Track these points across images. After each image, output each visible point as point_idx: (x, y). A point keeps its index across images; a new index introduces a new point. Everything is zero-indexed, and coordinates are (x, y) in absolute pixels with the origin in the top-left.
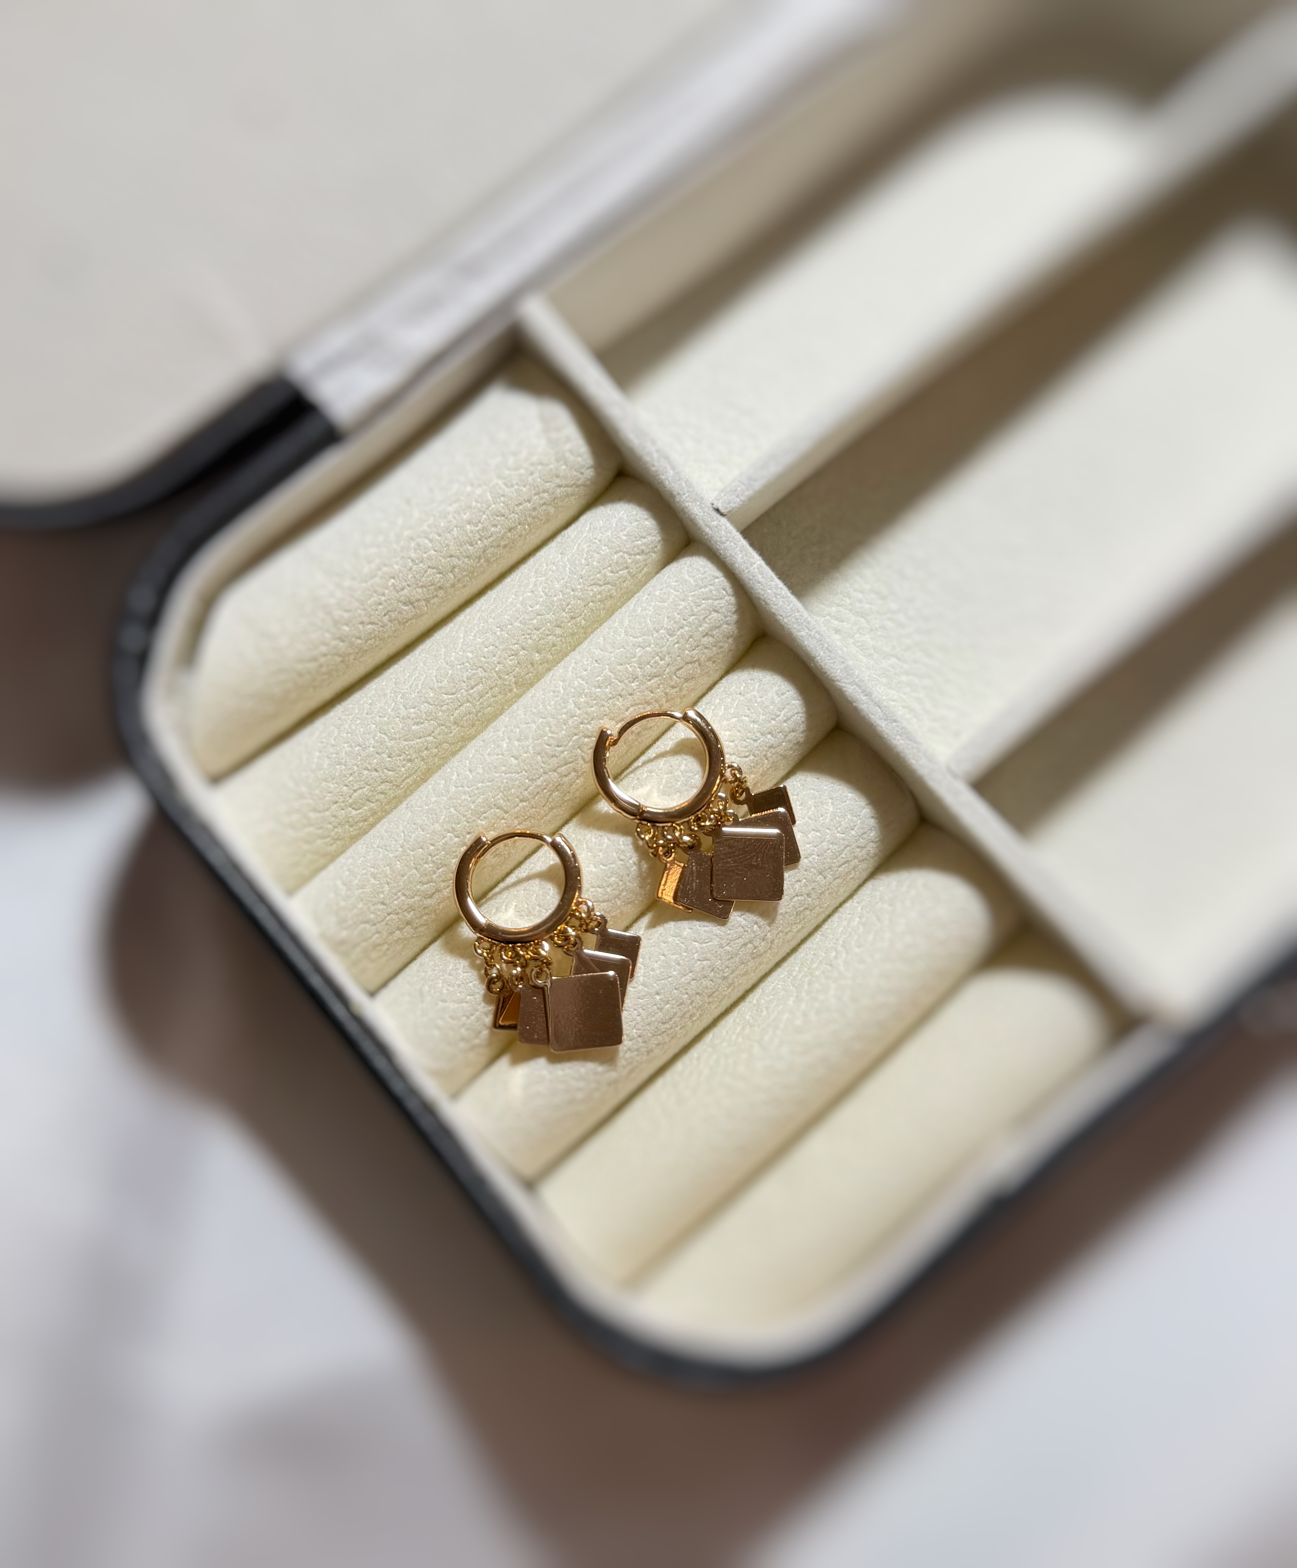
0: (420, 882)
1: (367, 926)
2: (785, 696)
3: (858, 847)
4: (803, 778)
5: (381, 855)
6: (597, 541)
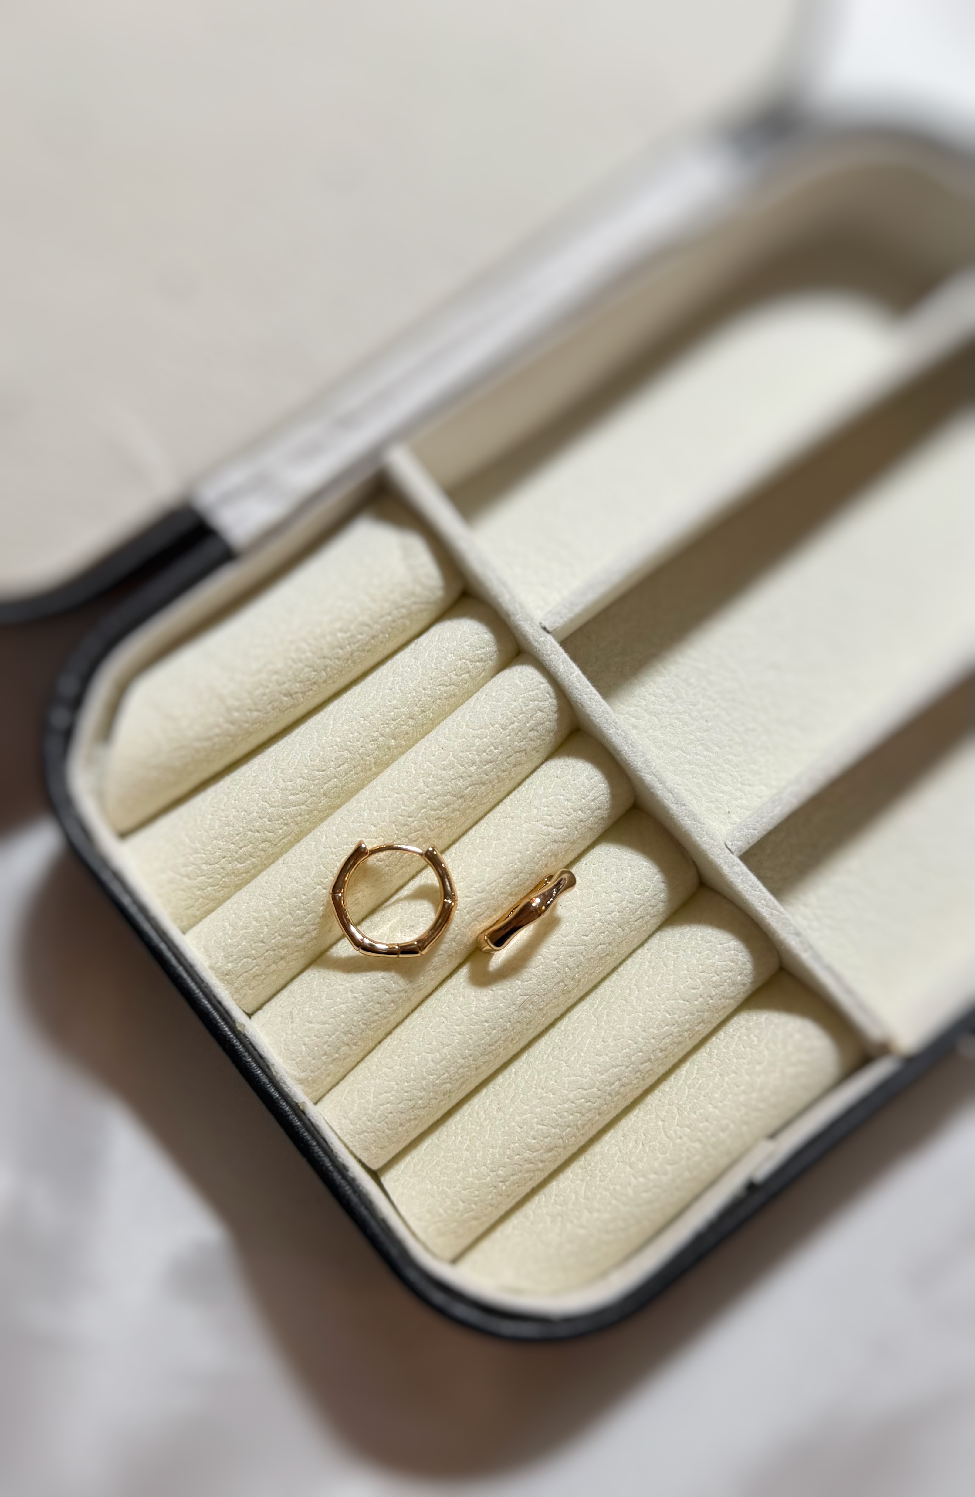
0: (293, 925)
1: (248, 959)
2: (594, 780)
3: (651, 906)
4: (607, 848)
5: (262, 902)
6: (444, 649)
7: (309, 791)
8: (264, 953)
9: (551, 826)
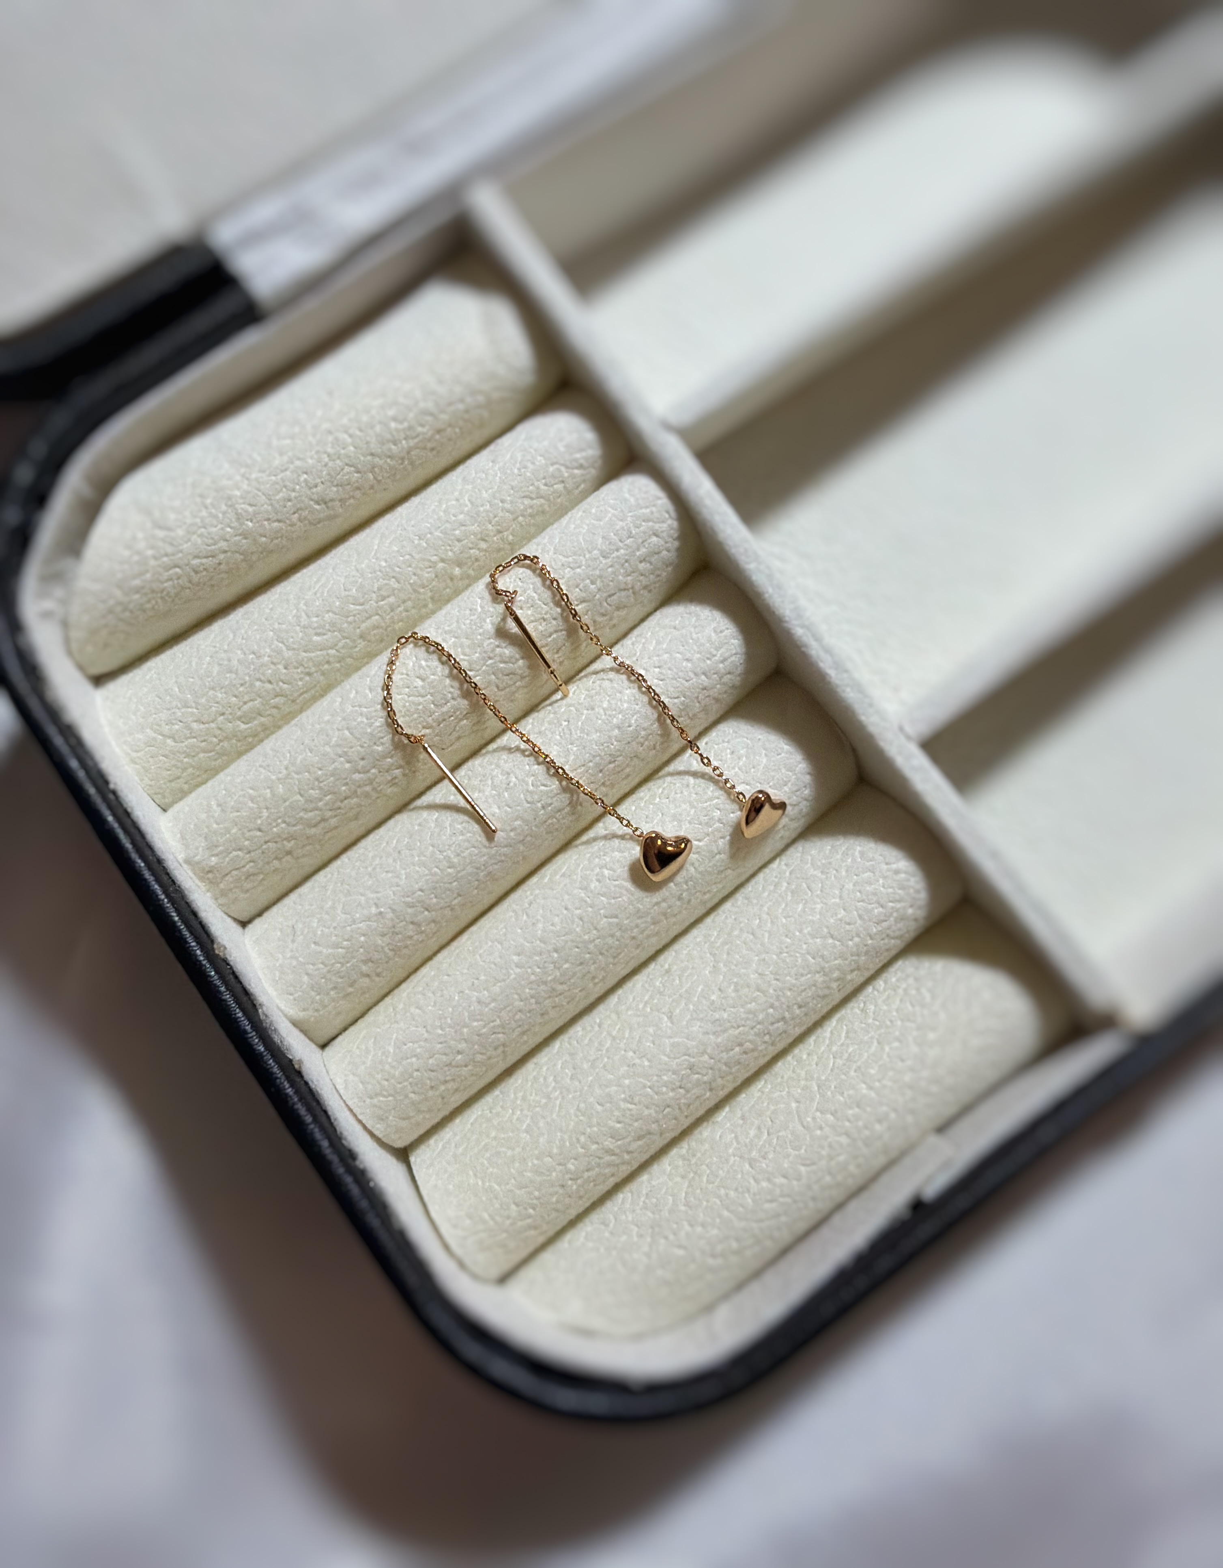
1: (240, 853)
2: (724, 634)
4: (737, 726)
5: (263, 776)
6: (532, 450)
7: (340, 630)
8: (262, 845)
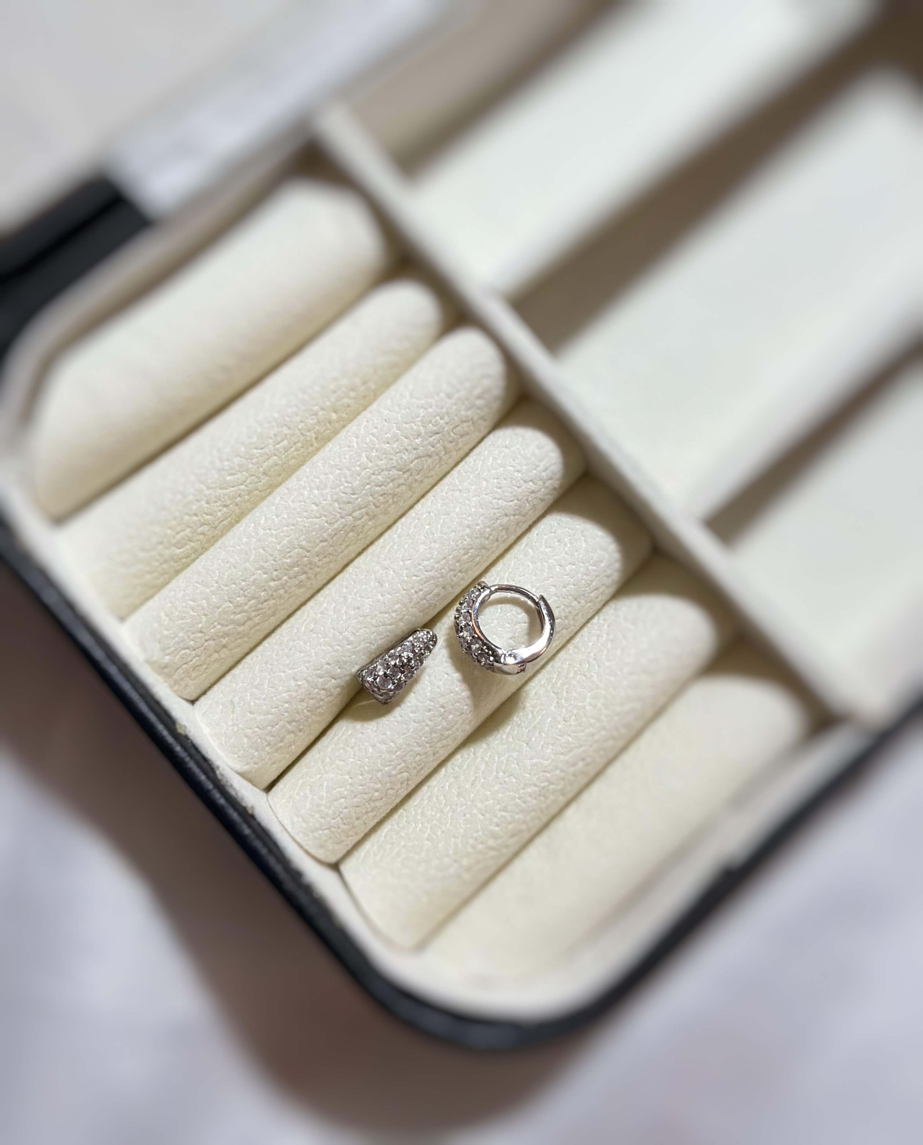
0: (234, 613)
2: (546, 448)
3: (606, 576)
4: (558, 518)
5: (199, 590)
8: (203, 644)
9: (501, 499)
